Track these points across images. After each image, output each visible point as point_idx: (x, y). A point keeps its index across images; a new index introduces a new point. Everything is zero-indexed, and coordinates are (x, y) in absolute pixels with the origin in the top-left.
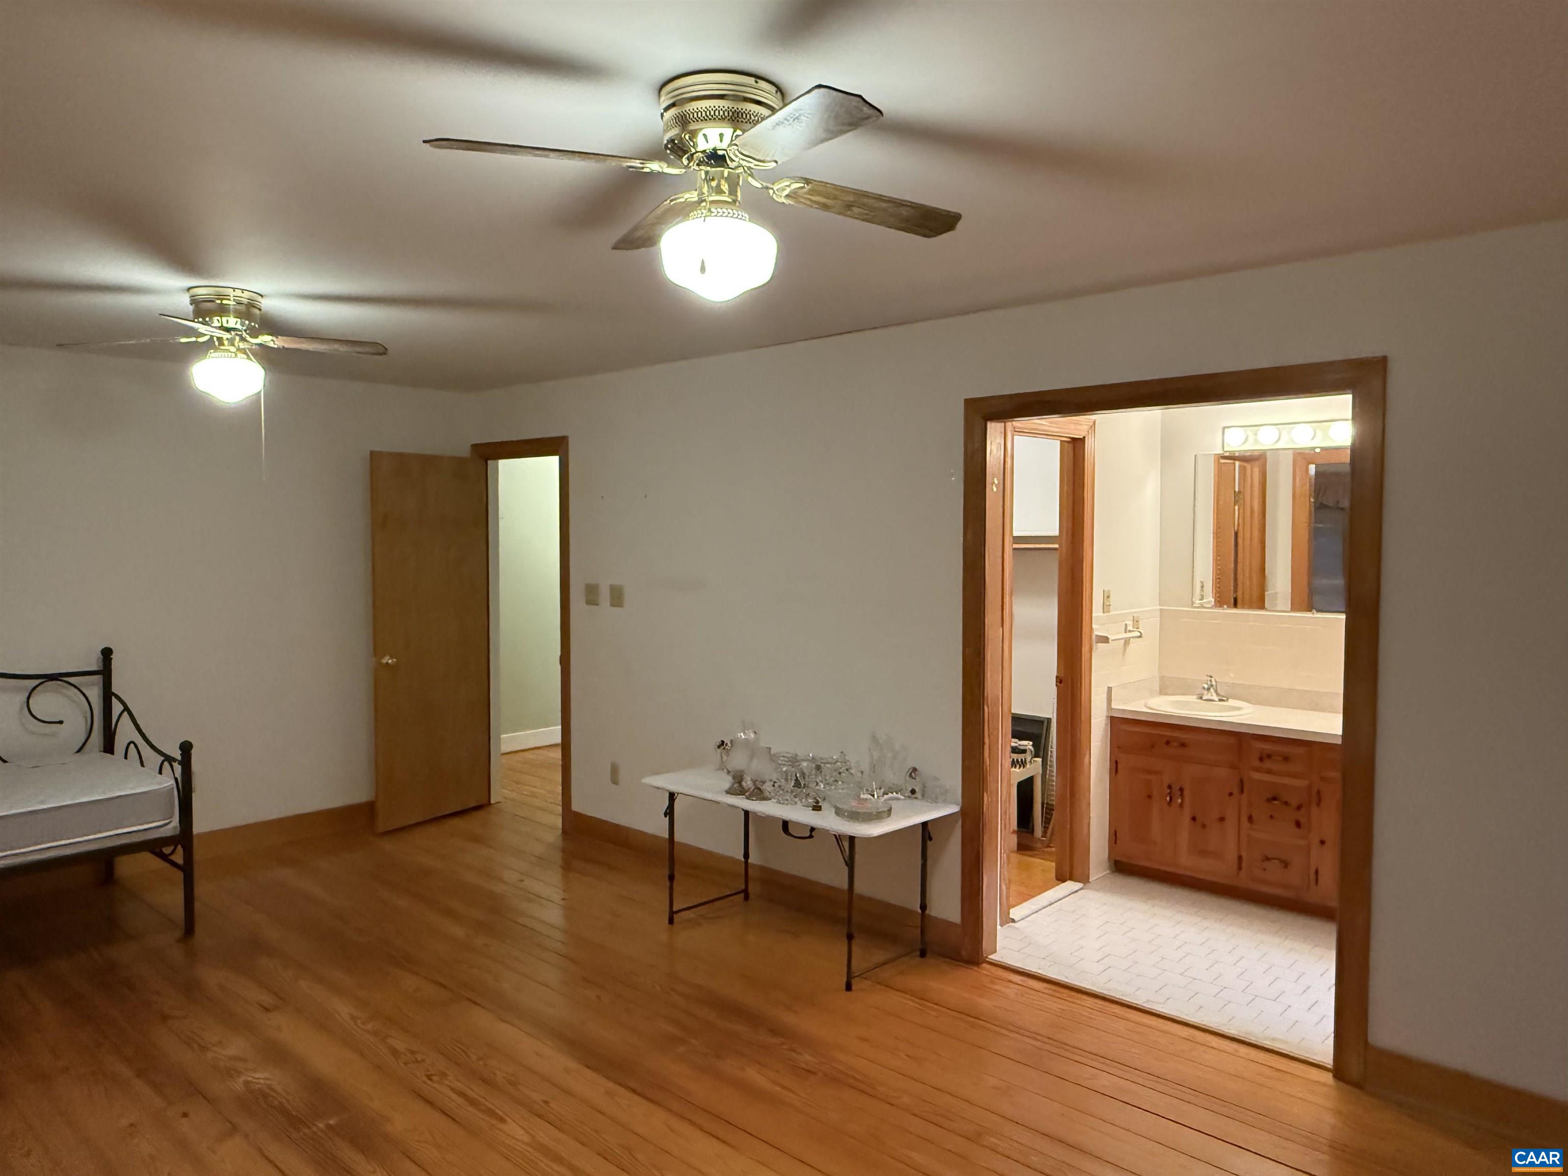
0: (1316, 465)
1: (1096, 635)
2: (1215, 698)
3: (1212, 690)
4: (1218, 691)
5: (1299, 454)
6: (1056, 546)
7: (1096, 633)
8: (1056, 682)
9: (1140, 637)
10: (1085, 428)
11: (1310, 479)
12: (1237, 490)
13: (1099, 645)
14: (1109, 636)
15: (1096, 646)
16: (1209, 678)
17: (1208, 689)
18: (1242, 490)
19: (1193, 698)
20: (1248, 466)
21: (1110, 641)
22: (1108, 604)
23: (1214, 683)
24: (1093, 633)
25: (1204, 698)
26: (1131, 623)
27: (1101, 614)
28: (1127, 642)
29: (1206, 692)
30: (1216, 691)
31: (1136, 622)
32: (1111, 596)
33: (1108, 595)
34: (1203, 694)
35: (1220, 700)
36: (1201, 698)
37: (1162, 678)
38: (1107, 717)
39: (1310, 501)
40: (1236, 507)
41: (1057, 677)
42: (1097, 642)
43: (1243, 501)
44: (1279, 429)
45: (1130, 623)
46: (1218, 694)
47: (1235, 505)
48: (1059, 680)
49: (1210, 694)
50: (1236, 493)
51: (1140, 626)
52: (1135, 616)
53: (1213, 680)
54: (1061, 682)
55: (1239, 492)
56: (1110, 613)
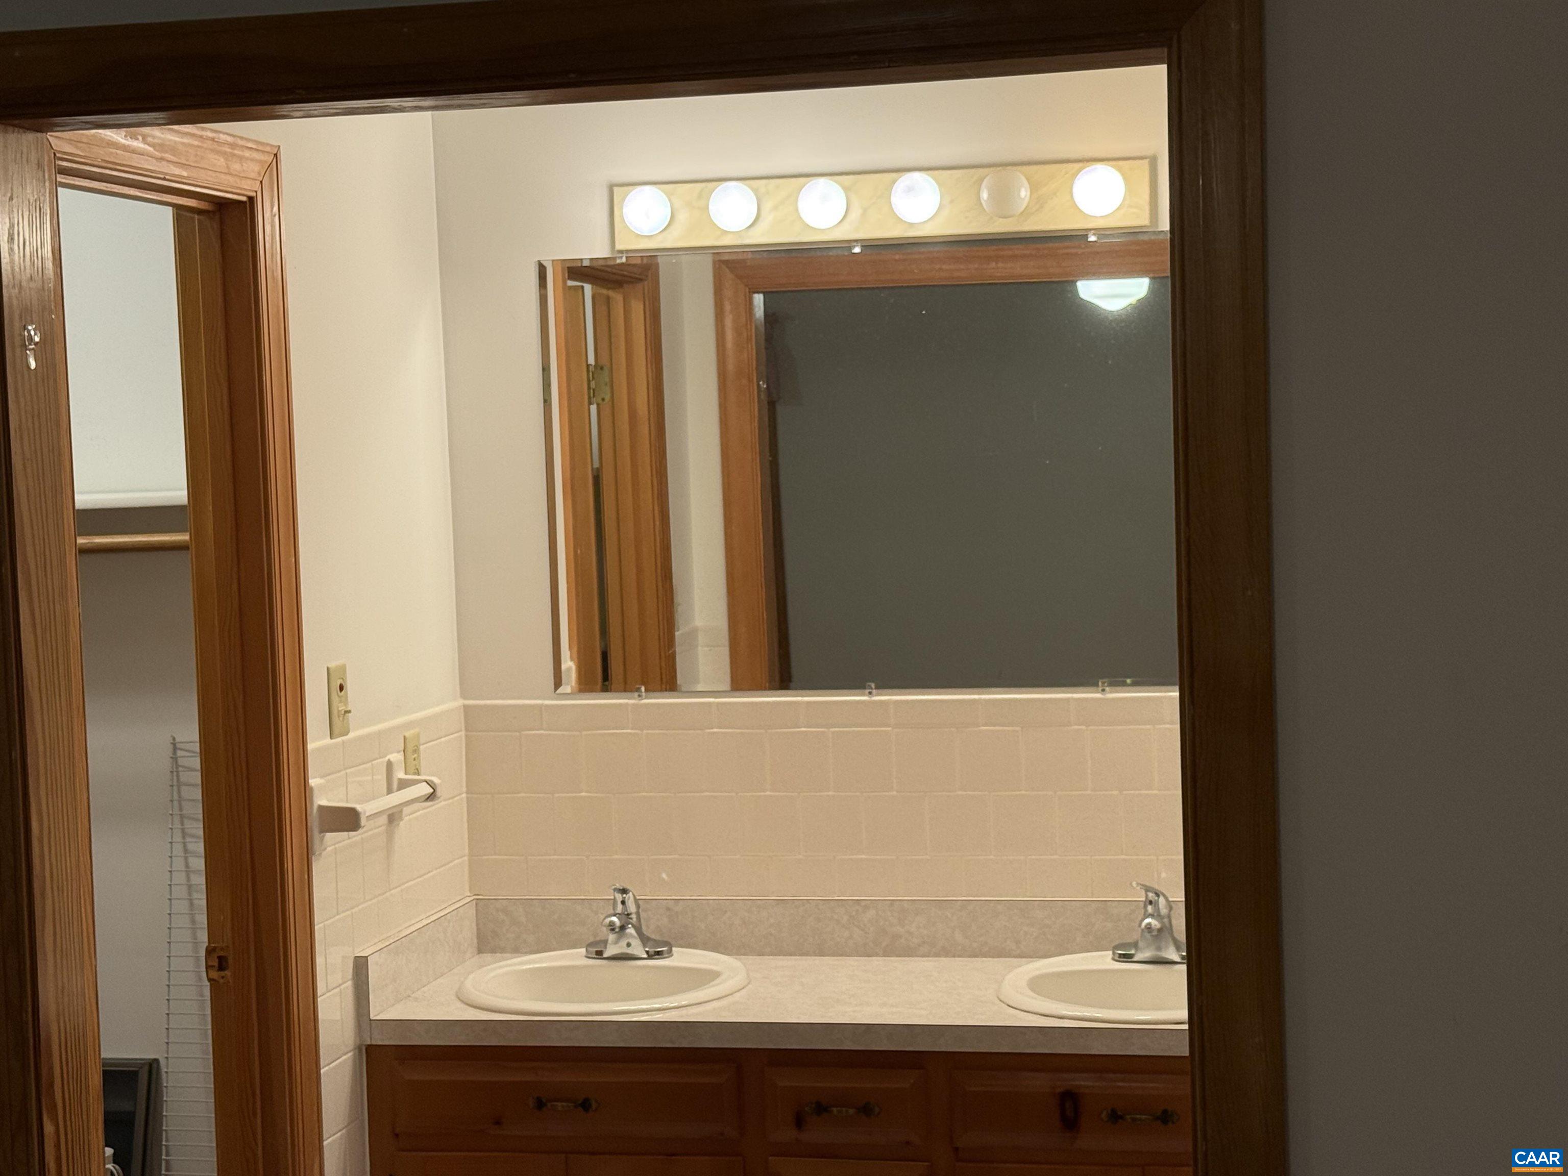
0: (764, 293)
1: (321, 808)
2: (638, 949)
3: (631, 930)
4: (644, 928)
5: (726, 263)
6: (184, 537)
7: (321, 800)
8: (208, 967)
9: (431, 797)
10: (253, 169)
11: (756, 328)
12: (591, 360)
13: (329, 835)
14: (359, 808)
15: (322, 839)
16: (619, 897)
17: (623, 928)
18: (605, 361)
19: (576, 957)
20: (617, 297)
21: (363, 822)
22: (342, 708)
23: (632, 908)
24: (312, 804)
25: (605, 955)
26: (400, 756)
27: (328, 741)
28: (393, 817)
29: (612, 937)
30: (638, 930)
31: (410, 750)
32: (349, 686)
33: (339, 682)
34: (605, 942)
35: (650, 956)
36: (599, 954)
37: (482, 906)
38: (359, 1048)
39: (758, 385)
40: (594, 408)
41: (209, 952)
42: (324, 830)
43: (608, 389)
44: (756, 191)
45: (396, 757)
46: (644, 939)
47: (590, 403)
48: (215, 963)
49: (623, 943)
50: (592, 369)
51: (424, 765)
52: (407, 734)
53: (630, 898)
54: (222, 965)
55: (599, 367)
56: (351, 735)
